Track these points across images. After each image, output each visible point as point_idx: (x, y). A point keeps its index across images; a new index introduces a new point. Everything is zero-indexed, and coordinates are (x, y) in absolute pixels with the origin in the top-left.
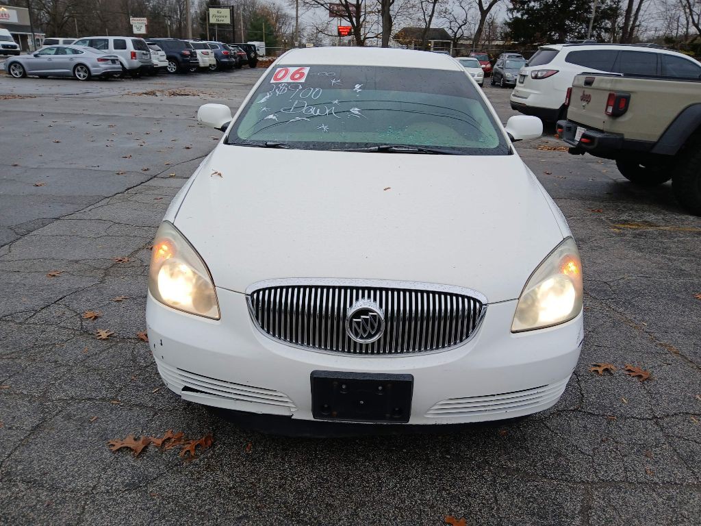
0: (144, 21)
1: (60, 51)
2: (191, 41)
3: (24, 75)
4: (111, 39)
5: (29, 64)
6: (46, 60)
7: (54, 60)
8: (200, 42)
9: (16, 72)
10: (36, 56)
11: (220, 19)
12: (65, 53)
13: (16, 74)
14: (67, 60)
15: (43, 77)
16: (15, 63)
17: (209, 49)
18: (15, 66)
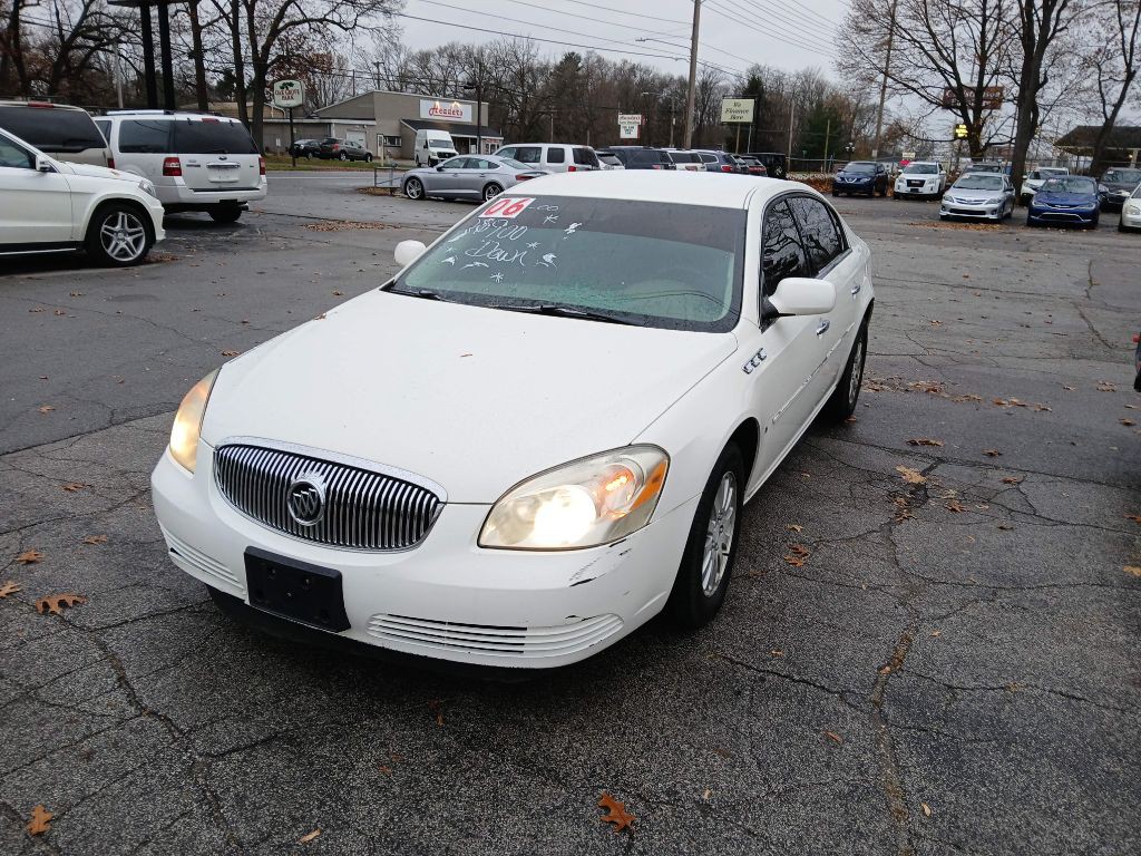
0: (638, 118)
1: (468, 164)
2: (674, 151)
3: (423, 197)
4: (545, 147)
5: (430, 181)
6: (450, 176)
7: (461, 176)
8: (688, 152)
9: (413, 191)
10: (439, 169)
11: (737, 115)
12: (477, 167)
13: (412, 194)
14: (477, 177)
15: (449, 199)
16: (413, 178)
17: (699, 162)
18: (413, 183)
